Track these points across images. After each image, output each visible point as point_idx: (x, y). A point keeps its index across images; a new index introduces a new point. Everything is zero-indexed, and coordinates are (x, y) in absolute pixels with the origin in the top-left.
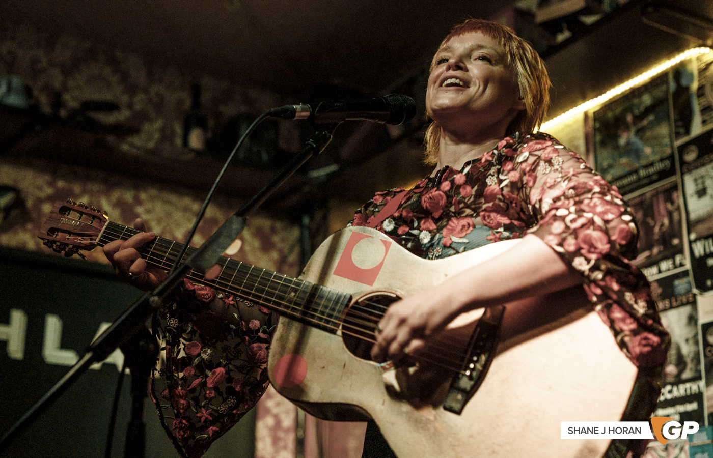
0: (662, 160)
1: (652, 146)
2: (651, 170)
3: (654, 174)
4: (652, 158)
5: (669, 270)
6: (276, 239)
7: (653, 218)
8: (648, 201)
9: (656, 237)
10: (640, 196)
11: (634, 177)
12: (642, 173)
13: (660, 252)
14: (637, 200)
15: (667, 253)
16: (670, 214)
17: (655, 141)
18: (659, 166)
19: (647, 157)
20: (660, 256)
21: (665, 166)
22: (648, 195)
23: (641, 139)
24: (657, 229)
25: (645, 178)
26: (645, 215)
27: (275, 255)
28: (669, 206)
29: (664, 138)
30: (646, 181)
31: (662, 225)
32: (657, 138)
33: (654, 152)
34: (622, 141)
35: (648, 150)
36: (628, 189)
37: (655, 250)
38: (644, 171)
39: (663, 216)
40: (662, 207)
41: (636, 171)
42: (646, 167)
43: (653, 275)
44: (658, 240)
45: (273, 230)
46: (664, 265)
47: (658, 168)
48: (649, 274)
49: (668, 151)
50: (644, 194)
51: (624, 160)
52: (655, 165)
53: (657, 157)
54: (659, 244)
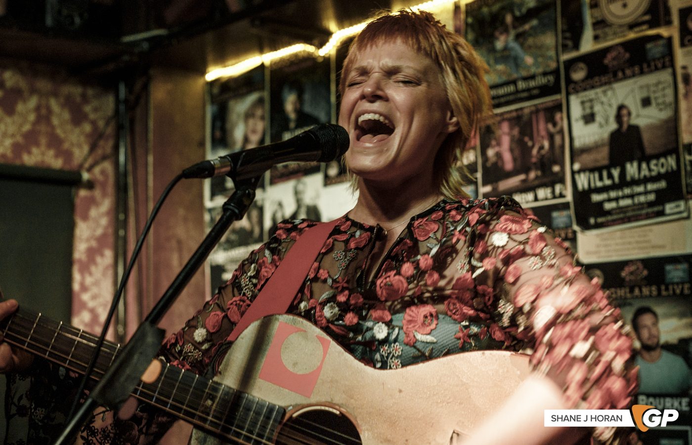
0: (545, 74)
1: (535, 57)
2: (532, 84)
3: (534, 88)
4: (533, 70)
5: (546, 199)
6: (87, 109)
7: (532, 138)
8: (525, 118)
9: (534, 160)
10: (517, 110)
11: (511, 88)
12: (521, 85)
13: (537, 177)
14: (514, 114)
15: (545, 180)
16: (551, 137)
17: (537, 51)
18: (541, 81)
19: (528, 68)
20: (537, 182)
21: (549, 81)
22: (527, 111)
23: (522, 45)
24: (535, 151)
25: (523, 91)
26: (522, 133)
27: (87, 128)
28: (550, 126)
29: (548, 49)
30: (525, 95)
31: (542, 148)
32: (540, 47)
33: (536, 64)
34: (499, 44)
35: (529, 60)
36: (503, 100)
37: (532, 175)
38: (523, 84)
39: (543, 137)
40: (542, 127)
41: (514, 82)
42: (525, 79)
43: (527, 202)
44: (535, 164)
45: (85, 99)
46: (542, 193)
47: (540, 83)
48: (524, 201)
49: (553, 65)
50: (521, 109)
51: (500, 67)
52: (537, 78)
53: (541, 70)
54: (537, 169)
